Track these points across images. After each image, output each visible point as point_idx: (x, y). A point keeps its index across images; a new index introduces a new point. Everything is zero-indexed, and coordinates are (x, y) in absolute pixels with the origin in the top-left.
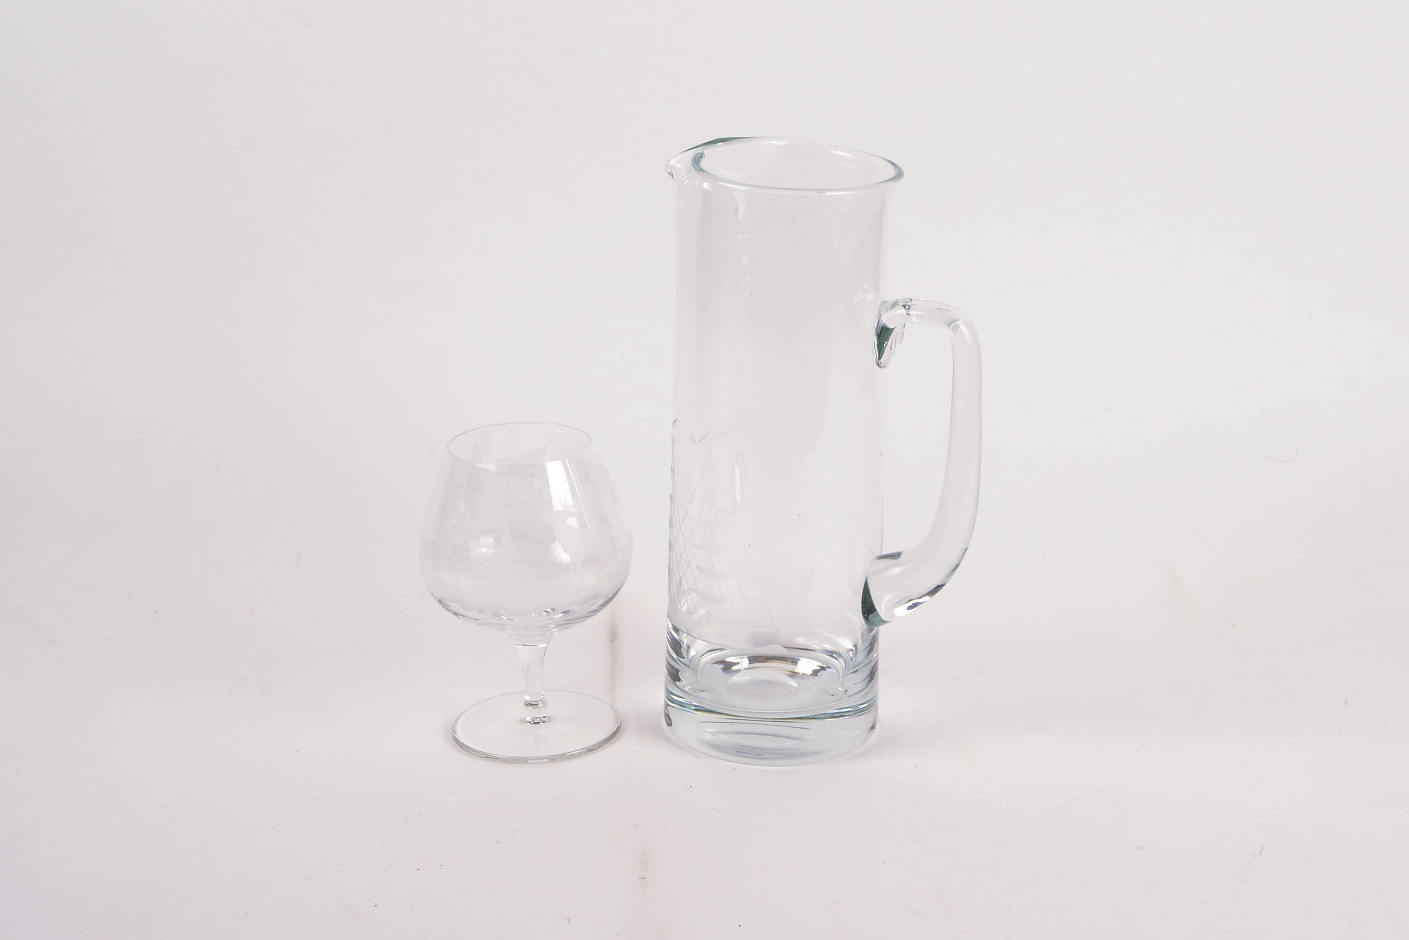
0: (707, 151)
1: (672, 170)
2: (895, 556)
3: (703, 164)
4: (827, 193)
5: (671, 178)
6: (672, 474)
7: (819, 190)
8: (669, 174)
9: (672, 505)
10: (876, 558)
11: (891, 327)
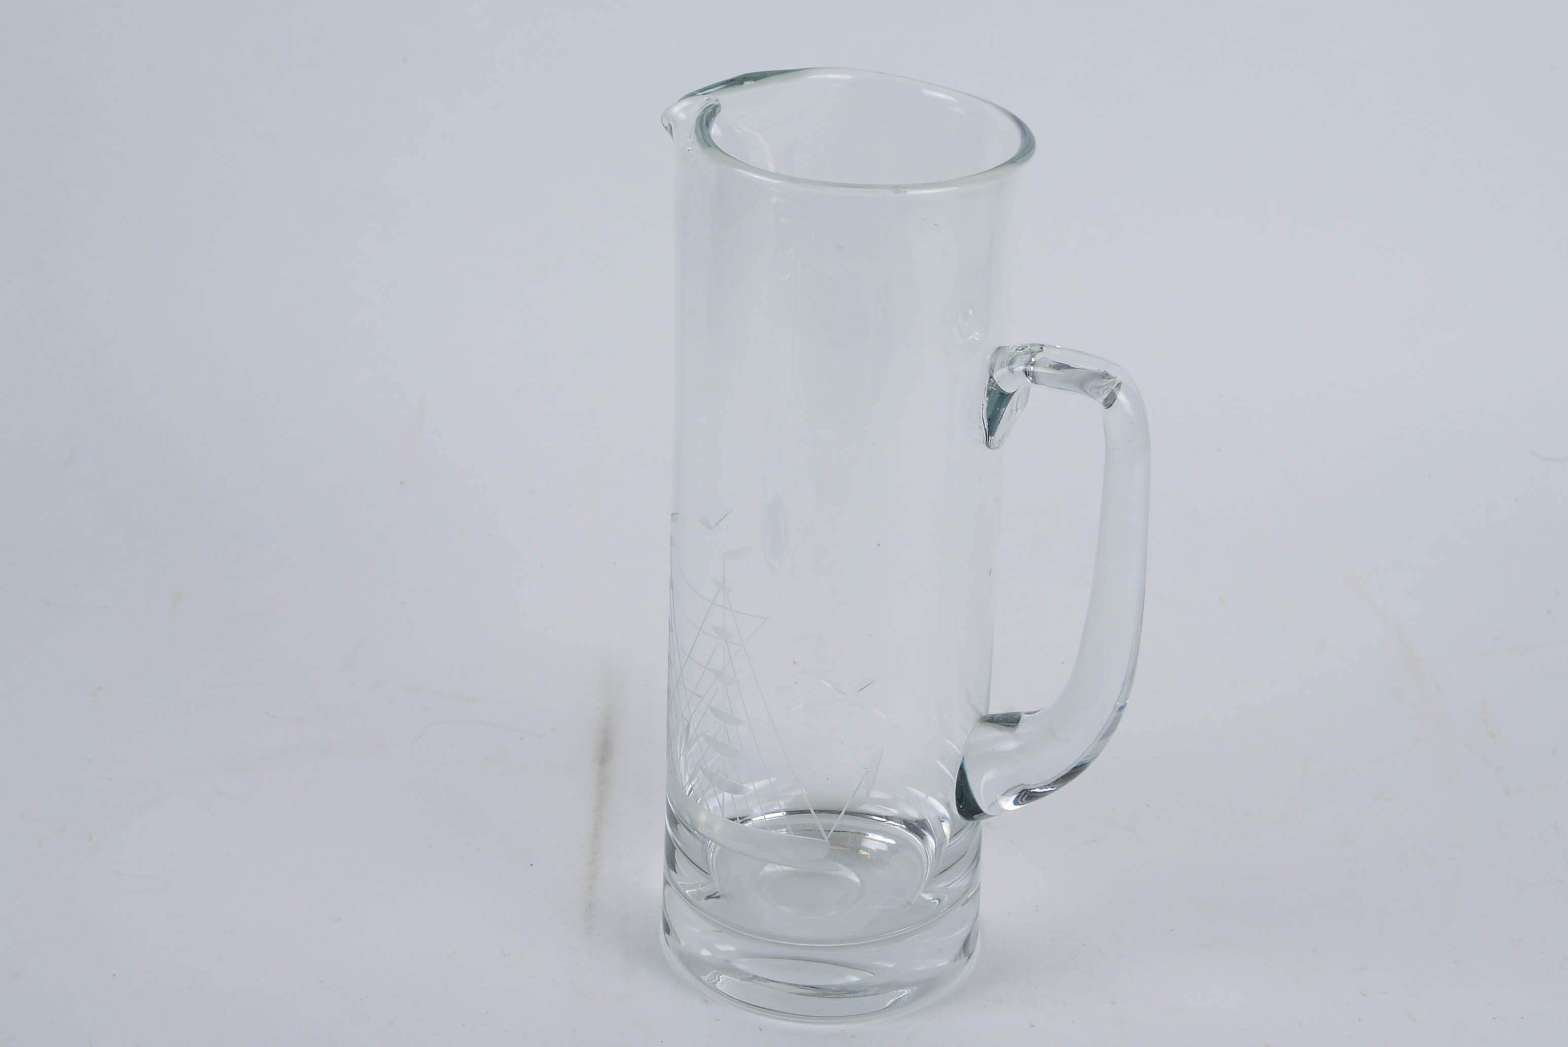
0: (726, 98)
1: (671, 123)
2: (1009, 721)
3: (715, 130)
4: (910, 192)
5: (669, 135)
6: (670, 590)
7: (896, 187)
8: (666, 128)
9: (671, 634)
10: (981, 719)
11: (1008, 390)
